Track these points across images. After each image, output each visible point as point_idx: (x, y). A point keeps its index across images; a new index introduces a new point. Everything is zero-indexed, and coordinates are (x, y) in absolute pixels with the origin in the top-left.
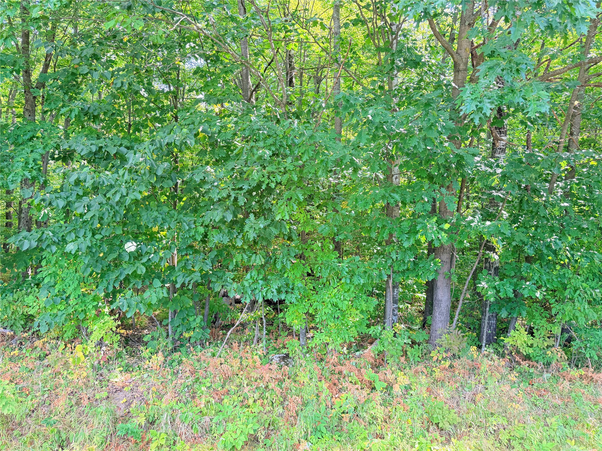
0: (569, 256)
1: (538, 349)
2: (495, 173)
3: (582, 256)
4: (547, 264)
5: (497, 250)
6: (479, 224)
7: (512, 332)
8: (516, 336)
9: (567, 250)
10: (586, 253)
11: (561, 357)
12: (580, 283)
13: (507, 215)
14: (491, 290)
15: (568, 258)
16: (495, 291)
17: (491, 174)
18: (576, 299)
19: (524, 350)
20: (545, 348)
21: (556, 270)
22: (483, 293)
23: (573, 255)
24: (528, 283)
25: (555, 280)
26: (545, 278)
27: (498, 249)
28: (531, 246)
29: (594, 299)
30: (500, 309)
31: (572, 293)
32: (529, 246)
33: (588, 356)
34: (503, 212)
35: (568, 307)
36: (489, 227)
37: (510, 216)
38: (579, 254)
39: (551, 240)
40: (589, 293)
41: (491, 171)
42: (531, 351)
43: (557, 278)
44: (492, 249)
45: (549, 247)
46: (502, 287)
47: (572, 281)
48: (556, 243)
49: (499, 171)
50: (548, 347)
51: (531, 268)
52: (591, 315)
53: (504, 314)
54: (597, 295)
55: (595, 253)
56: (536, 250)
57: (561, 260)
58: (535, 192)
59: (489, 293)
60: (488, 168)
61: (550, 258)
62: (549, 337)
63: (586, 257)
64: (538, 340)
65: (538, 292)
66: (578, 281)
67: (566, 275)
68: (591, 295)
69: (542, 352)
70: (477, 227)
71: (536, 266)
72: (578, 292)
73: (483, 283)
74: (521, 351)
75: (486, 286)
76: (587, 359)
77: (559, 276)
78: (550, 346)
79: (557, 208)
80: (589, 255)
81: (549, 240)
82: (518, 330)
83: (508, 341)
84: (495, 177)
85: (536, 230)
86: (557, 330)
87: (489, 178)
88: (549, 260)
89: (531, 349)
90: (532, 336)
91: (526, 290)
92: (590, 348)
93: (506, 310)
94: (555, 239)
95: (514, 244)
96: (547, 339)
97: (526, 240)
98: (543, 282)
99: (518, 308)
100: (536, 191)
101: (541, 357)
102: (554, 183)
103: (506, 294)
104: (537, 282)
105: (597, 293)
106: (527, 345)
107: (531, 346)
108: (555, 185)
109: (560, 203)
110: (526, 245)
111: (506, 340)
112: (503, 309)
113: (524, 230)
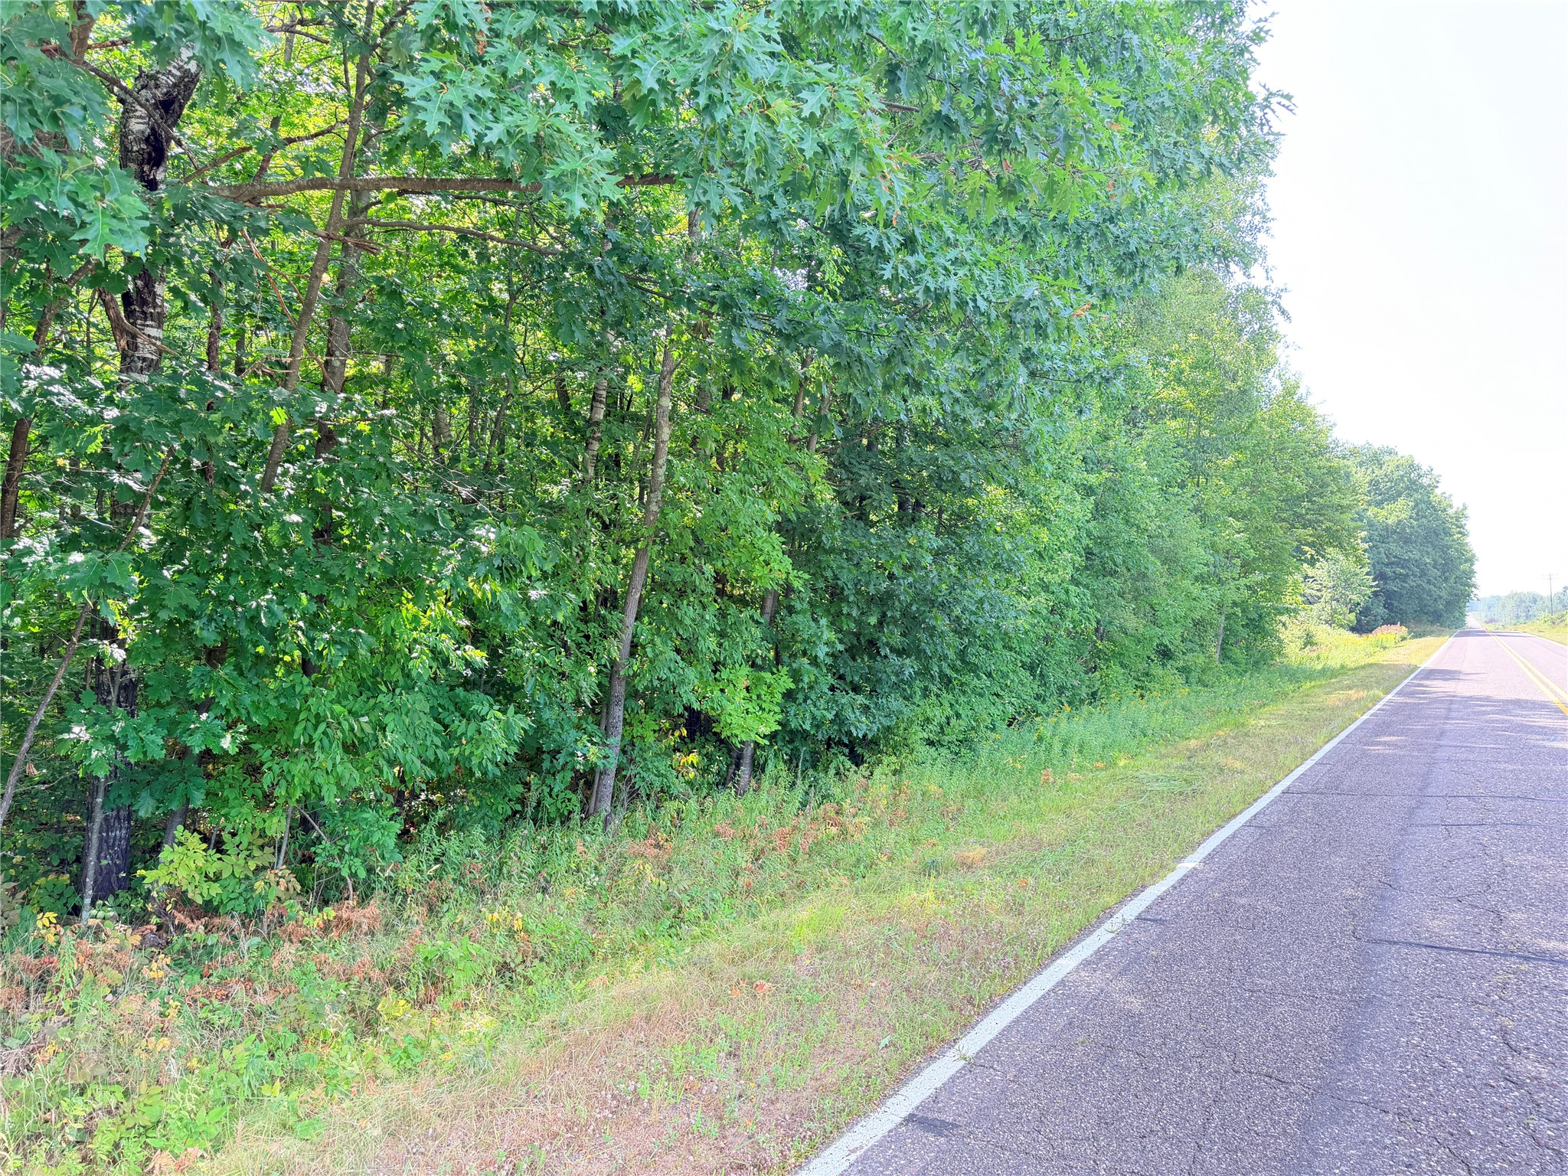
0: (304, 641)
1: (234, 881)
2: (99, 419)
3: (332, 642)
4: (255, 664)
5: (121, 636)
6: (50, 559)
7: (165, 854)
8: (176, 858)
9: (300, 628)
10: (342, 634)
11: (287, 890)
12: (328, 705)
13: (154, 539)
14: (100, 745)
15: (300, 646)
16: (112, 746)
17: (93, 421)
18: (318, 744)
19: (198, 891)
20: (251, 875)
21: (276, 678)
22: (75, 757)
23: (312, 641)
24: (204, 716)
25: (274, 703)
26: (247, 700)
27: (125, 631)
28: (211, 619)
29: (361, 740)
30: (134, 795)
31: (310, 730)
32: (205, 620)
33: (345, 873)
34: (142, 529)
35: (299, 767)
36: (75, 567)
37: (161, 542)
38: (326, 636)
39: (258, 605)
40: (346, 726)
41: (90, 412)
42: (215, 889)
43: (276, 698)
44: (109, 633)
45: (253, 620)
46: (132, 734)
47: (312, 701)
48: (270, 612)
49: (112, 413)
50: (259, 870)
51: (211, 678)
52: (347, 776)
53: (145, 808)
54: (362, 730)
55: (360, 634)
56: (223, 630)
57: (285, 653)
58: (227, 484)
59: (94, 754)
60: (79, 403)
61: (261, 649)
62: (262, 847)
63: (341, 643)
64: (233, 858)
65: (228, 736)
66: (323, 701)
67: (298, 689)
68: (352, 729)
69: (243, 886)
70: (41, 567)
71: (224, 672)
72: (322, 727)
73: (76, 729)
74: (190, 895)
75: (85, 736)
76: (343, 879)
77: (281, 693)
78: (264, 868)
79: (275, 527)
80: (346, 639)
81: (254, 604)
82: (180, 844)
83: (152, 878)
84: (97, 429)
85: (227, 580)
86: (277, 825)
87: (81, 430)
88: (257, 656)
89: (217, 885)
90: (220, 851)
91: (198, 736)
92: (351, 854)
93: (152, 795)
94: (271, 600)
95: (164, 615)
96: (257, 853)
97: (194, 604)
98: (244, 712)
99: (182, 785)
100: (228, 481)
101: (241, 899)
102: (277, 464)
103: (145, 753)
104: (228, 711)
105: (364, 726)
106: (206, 876)
107: (217, 878)
108: (279, 470)
109: (282, 515)
110: (197, 618)
111: (150, 876)
112: (143, 794)
113: (195, 579)
